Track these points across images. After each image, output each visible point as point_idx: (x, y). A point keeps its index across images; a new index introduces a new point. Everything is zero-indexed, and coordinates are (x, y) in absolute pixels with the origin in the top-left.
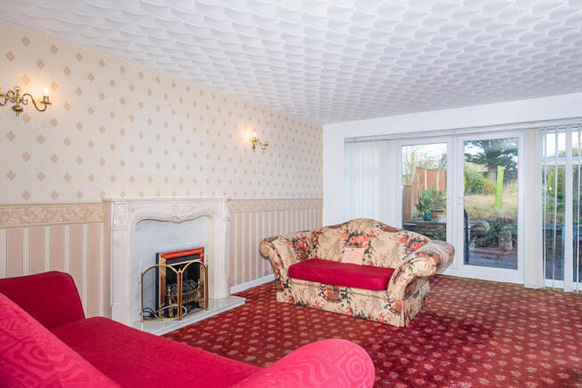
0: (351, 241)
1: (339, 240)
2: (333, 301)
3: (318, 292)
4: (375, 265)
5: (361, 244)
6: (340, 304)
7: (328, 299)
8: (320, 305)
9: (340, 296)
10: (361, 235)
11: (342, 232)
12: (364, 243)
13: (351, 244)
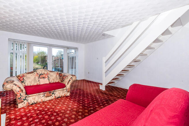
0: (40, 77)
1: (35, 77)
2: (49, 96)
3: (42, 96)
4: (51, 82)
5: (45, 77)
6: (51, 97)
7: (47, 97)
8: (43, 100)
9: (51, 94)
10: (44, 74)
11: (35, 74)
12: (46, 77)
13: (41, 78)
